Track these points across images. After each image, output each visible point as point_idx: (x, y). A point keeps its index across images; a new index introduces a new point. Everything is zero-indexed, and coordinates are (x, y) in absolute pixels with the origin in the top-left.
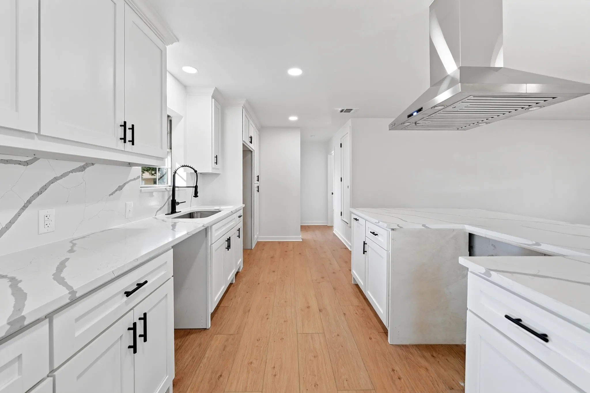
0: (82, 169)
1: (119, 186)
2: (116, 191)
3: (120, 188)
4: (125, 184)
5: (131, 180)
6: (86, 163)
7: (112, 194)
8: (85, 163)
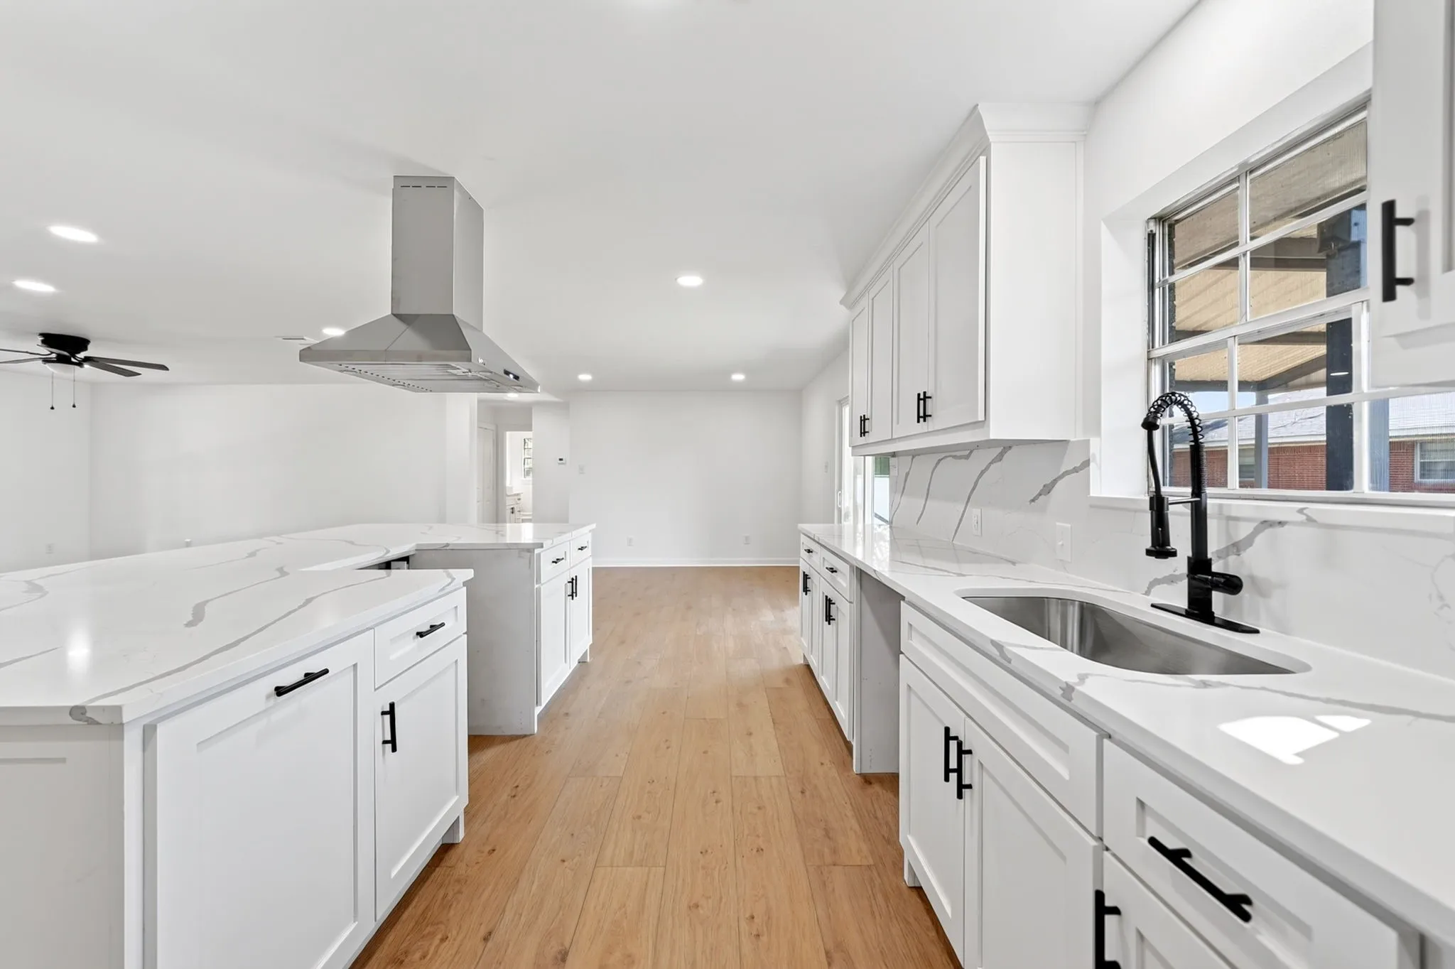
0: (1000, 458)
1: (1044, 486)
2: (1040, 494)
3: (1047, 489)
4: (1055, 482)
5: (1066, 472)
6: (1004, 448)
7: (1033, 501)
8: (1002, 448)
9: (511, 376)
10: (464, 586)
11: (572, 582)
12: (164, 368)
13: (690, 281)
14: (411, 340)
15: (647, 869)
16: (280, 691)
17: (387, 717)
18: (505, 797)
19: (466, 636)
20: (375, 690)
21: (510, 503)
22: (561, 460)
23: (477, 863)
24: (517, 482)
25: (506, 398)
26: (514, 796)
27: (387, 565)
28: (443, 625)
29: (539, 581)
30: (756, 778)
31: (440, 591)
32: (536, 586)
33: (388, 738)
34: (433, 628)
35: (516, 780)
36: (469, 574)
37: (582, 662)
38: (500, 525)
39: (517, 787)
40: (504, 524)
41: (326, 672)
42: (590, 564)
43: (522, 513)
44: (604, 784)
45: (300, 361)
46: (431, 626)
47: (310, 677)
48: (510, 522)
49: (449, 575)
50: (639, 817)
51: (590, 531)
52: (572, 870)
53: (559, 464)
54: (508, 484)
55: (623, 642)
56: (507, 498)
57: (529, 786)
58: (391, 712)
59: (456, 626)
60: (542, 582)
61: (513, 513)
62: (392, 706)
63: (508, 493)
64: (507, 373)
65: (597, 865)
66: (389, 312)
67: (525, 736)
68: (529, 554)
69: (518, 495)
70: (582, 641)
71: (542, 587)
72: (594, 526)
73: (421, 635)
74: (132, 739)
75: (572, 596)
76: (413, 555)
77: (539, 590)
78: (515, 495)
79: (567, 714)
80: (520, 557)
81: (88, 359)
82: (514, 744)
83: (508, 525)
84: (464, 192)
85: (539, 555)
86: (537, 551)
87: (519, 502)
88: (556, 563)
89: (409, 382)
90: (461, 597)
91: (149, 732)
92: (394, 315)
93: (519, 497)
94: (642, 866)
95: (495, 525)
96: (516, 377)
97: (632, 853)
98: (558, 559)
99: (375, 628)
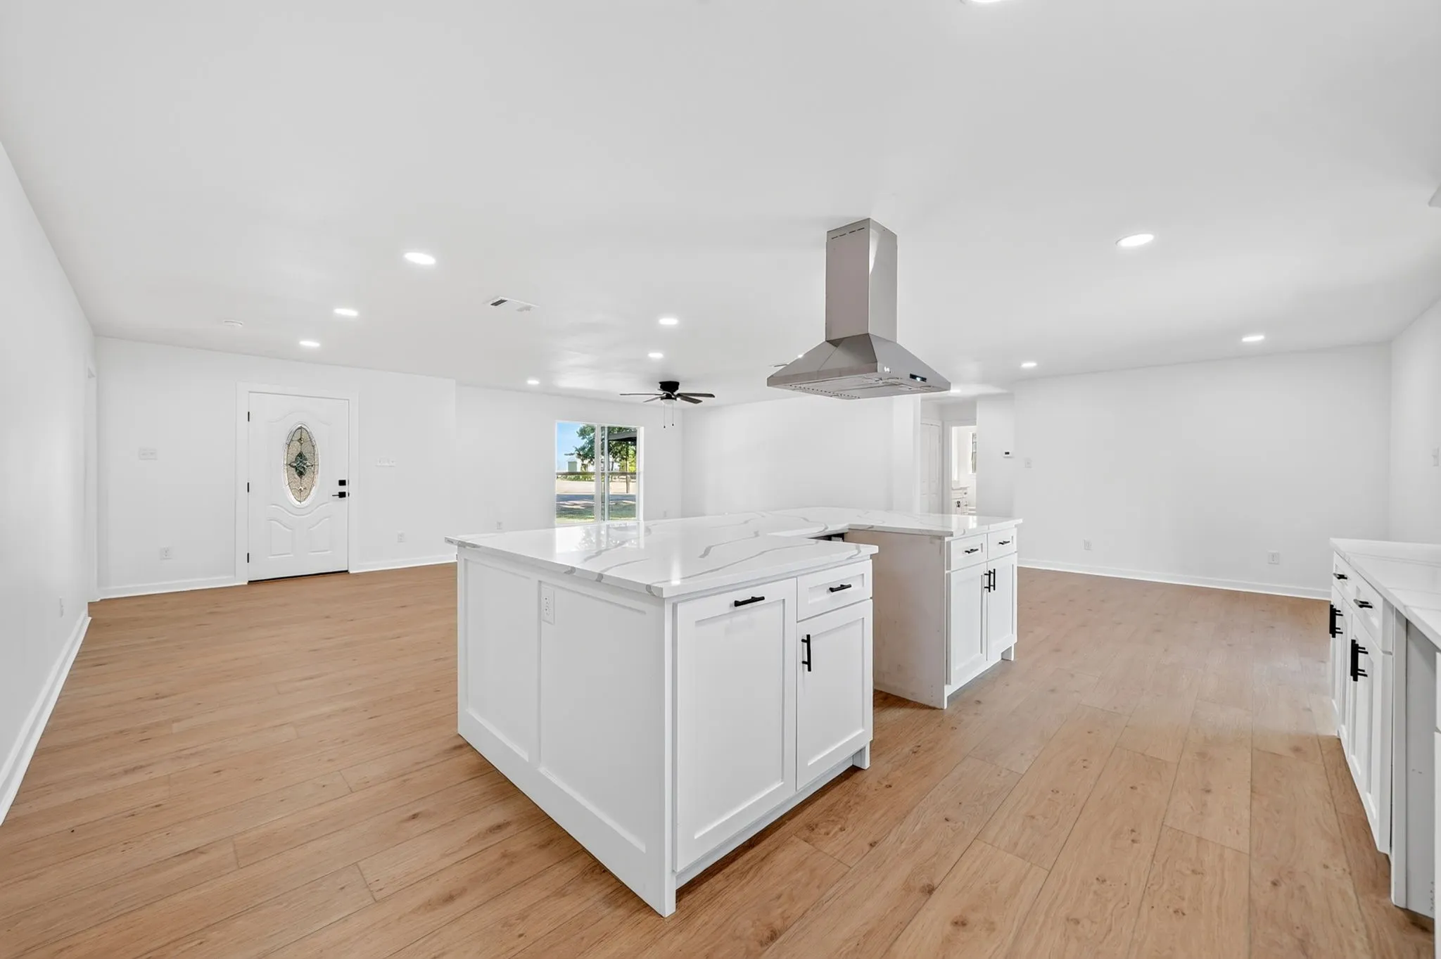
9: (918, 379)
10: (871, 558)
11: (990, 575)
12: (712, 396)
13: (1137, 241)
14: (841, 358)
15: (1029, 864)
16: (737, 604)
17: (806, 644)
18: (907, 750)
19: (871, 600)
20: (797, 622)
21: (956, 496)
22: (1007, 453)
23: (876, 790)
24: (963, 476)
25: (949, 395)
26: (915, 752)
27: (829, 538)
28: (850, 586)
29: (949, 567)
30: (1199, 839)
31: (848, 559)
32: (946, 572)
33: (806, 660)
34: (843, 587)
35: (920, 741)
36: (875, 549)
37: (1005, 659)
38: (945, 515)
39: (919, 746)
40: (950, 515)
41: (762, 598)
42: (1014, 561)
43: (968, 507)
44: (1003, 775)
45: (768, 385)
46: (842, 586)
47: (754, 600)
48: (956, 513)
49: (858, 548)
50: (1033, 817)
51: (1016, 526)
52: (954, 831)
53: (1005, 457)
54: (955, 477)
55: (1057, 650)
56: (953, 492)
57: (931, 749)
58: (808, 640)
59: (863, 589)
60: (952, 570)
61: (959, 506)
62: (808, 636)
63: (954, 487)
64: (913, 377)
65: (978, 837)
66: (824, 340)
67: (934, 708)
68: (939, 541)
69: (965, 488)
70: (1005, 637)
71: (952, 574)
72: (1020, 521)
73: (832, 590)
74: (668, 608)
75: (989, 588)
76: (847, 533)
77: (949, 575)
78: (961, 489)
79: (979, 702)
80: (931, 543)
81: (679, 395)
82: (926, 712)
83: (953, 515)
84: (878, 226)
85: (949, 543)
86: (947, 539)
87: (965, 496)
88: (969, 552)
89: (841, 392)
90: (867, 568)
91: (675, 606)
92: (828, 341)
93: (965, 491)
94: (1023, 859)
95: (941, 515)
96: (924, 379)
97: (1016, 844)
98: (972, 550)
99: (799, 578)
